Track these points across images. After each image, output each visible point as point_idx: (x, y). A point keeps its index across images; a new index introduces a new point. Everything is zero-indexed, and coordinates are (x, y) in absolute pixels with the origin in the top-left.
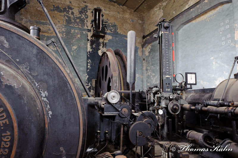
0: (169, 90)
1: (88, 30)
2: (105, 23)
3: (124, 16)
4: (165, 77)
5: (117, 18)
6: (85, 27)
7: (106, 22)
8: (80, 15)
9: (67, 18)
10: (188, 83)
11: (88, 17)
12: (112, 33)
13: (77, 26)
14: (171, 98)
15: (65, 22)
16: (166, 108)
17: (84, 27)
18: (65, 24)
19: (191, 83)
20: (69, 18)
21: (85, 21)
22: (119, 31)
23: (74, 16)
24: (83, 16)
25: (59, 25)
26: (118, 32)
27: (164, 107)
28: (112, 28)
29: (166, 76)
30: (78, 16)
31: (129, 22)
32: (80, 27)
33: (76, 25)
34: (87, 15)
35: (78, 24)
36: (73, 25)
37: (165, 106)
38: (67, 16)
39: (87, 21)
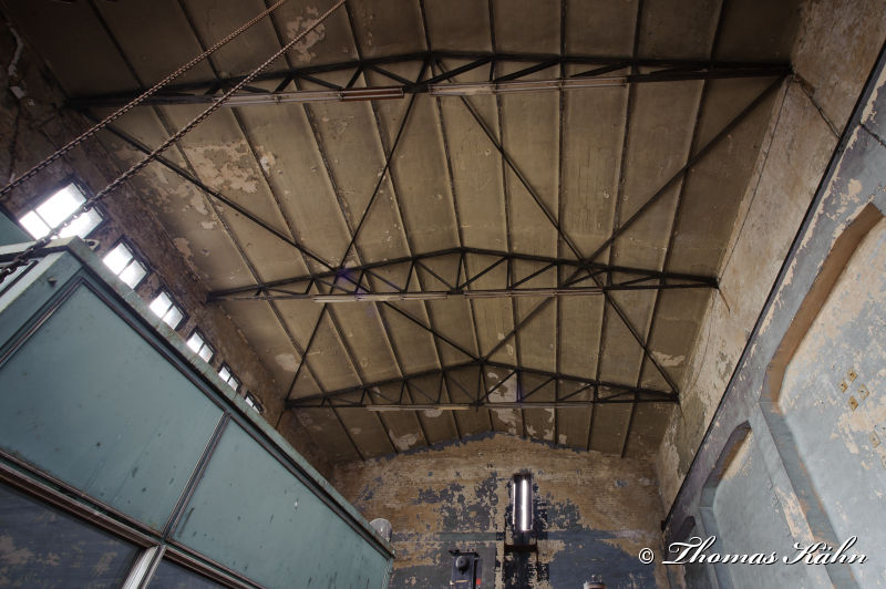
1: (498, 533)
2: (542, 508)
3: (596, 477)
5: (576, 485)
6: (492, 529)
7: (544, 505)
8: (479, 500)
9: (447, 514)
11: (497, 501)
12: (563, 533)
13: (470, 531)
15: (442, 523)
17: (488, 528)
18: (440, 530)
20: (452, 511)
21: (491, 512)
22: (584, 522)
23: (463, 504)
24: (487, 500)
25: (428, 535)
26: (581, 525)
28: (563, 517)
30: (474, 503)
31: (611, 489)
32: (478, 530)
33: (468, 528)
34: (496, 496)
35: (472, 525)
36: (461, 529)
38: (448, 509)
39: (495, 513)
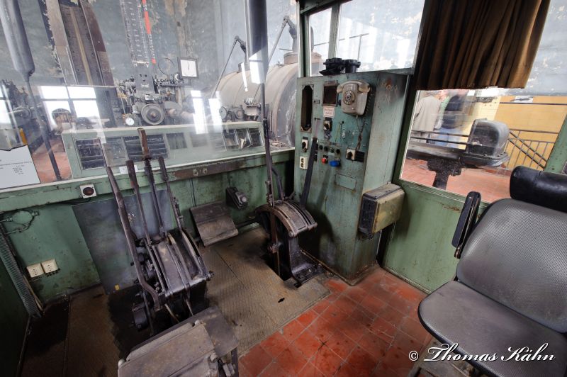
0: (147, 86)
4: (135, 63)
10: (183, 75)
14: (147, 99)
16: (140, 115)
19: (190, 75)
27: (137, 114)
29: (138, 62)
37: (136, 112)
